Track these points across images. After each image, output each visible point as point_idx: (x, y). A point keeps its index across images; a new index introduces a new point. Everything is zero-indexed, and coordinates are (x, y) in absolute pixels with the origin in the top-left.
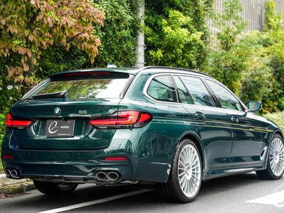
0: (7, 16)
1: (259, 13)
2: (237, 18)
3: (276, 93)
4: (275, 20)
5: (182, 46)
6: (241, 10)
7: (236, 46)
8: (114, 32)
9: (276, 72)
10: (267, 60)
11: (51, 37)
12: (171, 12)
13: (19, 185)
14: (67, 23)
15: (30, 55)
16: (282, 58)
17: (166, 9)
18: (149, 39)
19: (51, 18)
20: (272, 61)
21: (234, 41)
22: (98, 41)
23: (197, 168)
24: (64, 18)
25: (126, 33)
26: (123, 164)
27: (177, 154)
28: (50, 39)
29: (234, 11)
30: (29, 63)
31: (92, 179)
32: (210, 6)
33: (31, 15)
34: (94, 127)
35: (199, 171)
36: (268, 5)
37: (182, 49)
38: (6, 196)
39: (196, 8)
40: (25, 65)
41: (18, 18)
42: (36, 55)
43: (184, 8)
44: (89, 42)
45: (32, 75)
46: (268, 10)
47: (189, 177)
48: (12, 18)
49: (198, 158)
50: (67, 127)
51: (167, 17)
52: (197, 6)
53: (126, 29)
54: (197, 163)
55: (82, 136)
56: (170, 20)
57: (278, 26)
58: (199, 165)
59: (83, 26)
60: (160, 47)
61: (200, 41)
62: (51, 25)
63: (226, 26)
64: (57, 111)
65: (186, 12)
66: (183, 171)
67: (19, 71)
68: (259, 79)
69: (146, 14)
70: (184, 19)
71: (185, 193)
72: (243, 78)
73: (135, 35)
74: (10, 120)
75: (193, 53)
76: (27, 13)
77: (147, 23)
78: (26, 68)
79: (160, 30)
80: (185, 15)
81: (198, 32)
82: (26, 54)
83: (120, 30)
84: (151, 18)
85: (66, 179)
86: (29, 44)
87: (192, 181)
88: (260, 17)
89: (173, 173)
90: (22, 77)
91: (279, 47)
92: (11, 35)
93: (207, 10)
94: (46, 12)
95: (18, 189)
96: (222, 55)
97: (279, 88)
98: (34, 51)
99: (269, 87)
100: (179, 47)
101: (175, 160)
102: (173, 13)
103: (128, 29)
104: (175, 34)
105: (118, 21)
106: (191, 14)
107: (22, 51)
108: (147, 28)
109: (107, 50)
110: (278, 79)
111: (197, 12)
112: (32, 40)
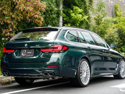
0: (2, 6)
1: (112, 10)
2: (103, 11)
3: (120, 45)
4: (119, 13)
5: (79, 22)
6: (104, 7)
7: (103, 23)
8: (49, 15)
9: (120, 35)
10: (116, 30)
11: (22, 16)
12: (74, 7)
13: (8, 81)
14: (29, 10)
15: (12, 24)
16: (122, 29)
17: (72, 6)
18: (65, 19)
19: (22, 7)
20: (118, 30)
21: (101, 21)
22: (42, 19)
23: (88, 72)
24: (28, 7)
25: (54, 16)
26: (56, 68)
27: (79, 65)
28: (21, 17)
29: (102, 8)
30: (12, 27)
31: (42, 76)
32: (91, 5)
33: (13, 6)
34: (43, 52)
35: (89, 73)
36: (116, 6)
37: (79, 24)
38: (2, 85)
39: (85, 6)
40: (10, 28)
41: (7, 7)
42: (15, 24)
43: (80, 6)
44: (38, 19)
45: (13, 33)
46: (116, 8)
47: (85, 76)
48: (5, 7)
49: (88, 68)
50: (30, 53)
51: (72, 9)
52: (86, 5)
53: (54, 14)
54: (88, 70)
55: (37, 56)
56: (74, 11)
57: (120, 15)
58: (89, 70)
59: (36, 11)
60: (69, 22)
61: (87, 20)
62: (22, 10)
63: (98, 14)
64: (26, 45)
65: (81, 7)
66: (82, 73)
67: (8, 31)
68: (112, 38)
69: (63, 8)
70: (80, 10)
71: (83, 83)
72: (106, 38)
73: (58, 17)
74: (5, 50)
75: (84, 25)
76: (11, 5)
77: (64, 12)
78: (11, 30)
79: (70, 15)
80: (80, 8)
81: (86, 16)
82: (11, 24)
83: (52, 15)
84: (65, 10)
85: (30, 76)
86: (12, 19)
87: (86, 78)
88: (113, 12)
89: (78, 73)
90: (9, 34)
91: (121, 24)
92: (4, 15)
93: (90, 7)
94: (20, 4)
95: (8, 82)
96: (96, 27)
97: (121, 42)
98: (14, 22)
99: (117, 42)
100: (78, 23)
101: (78, 68)
102: (75, 8)
103: (55, 14)
104: (76, 17)
105: (51, 11)
106: (83, 8)
107: (9, 22)
108: (64, 14)
109: (46, 24)
110: (121, 38)
111: (85, 7)
112: (13, 17)
